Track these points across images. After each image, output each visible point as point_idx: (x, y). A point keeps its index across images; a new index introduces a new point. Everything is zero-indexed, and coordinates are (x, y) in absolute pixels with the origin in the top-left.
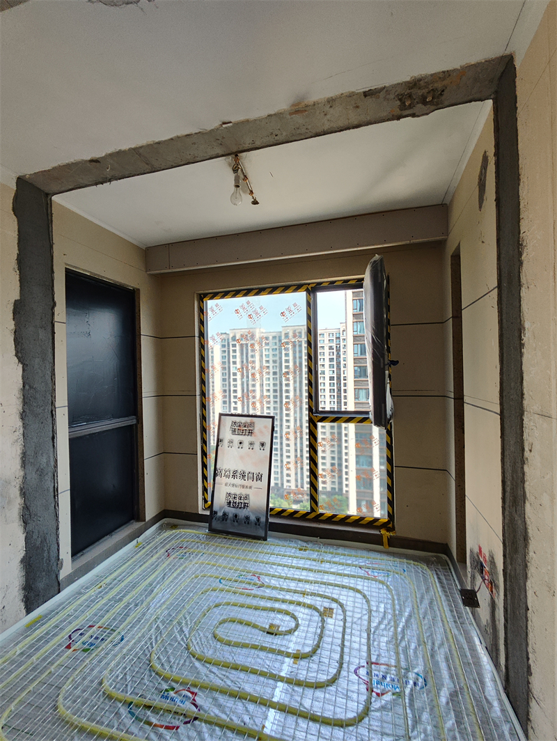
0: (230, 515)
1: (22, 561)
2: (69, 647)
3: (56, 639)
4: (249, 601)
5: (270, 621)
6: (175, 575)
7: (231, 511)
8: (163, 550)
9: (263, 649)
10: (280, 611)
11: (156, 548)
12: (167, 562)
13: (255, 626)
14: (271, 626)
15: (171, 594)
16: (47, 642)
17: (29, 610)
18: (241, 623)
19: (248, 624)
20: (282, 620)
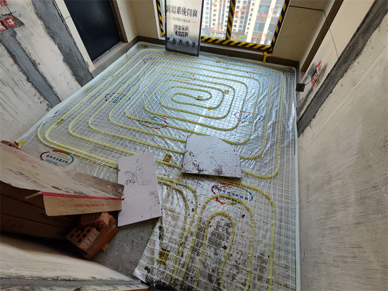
0: (178, 41)
2: (106, 100)
3: (99, 97)
4: (188, 86)
5: (198, 95)
6: (150, 72)
7: (178, 38)
8: (141, 60)
9: (194, 105)
10: (203, 91)
11: (137, 58)
12: (145, 66)
13: (191, 97)
14: (199, 97)
15: (150, 81)
16: (96, 98)
18: (184, 95)
19: (188, 96)
20: (204, 95)
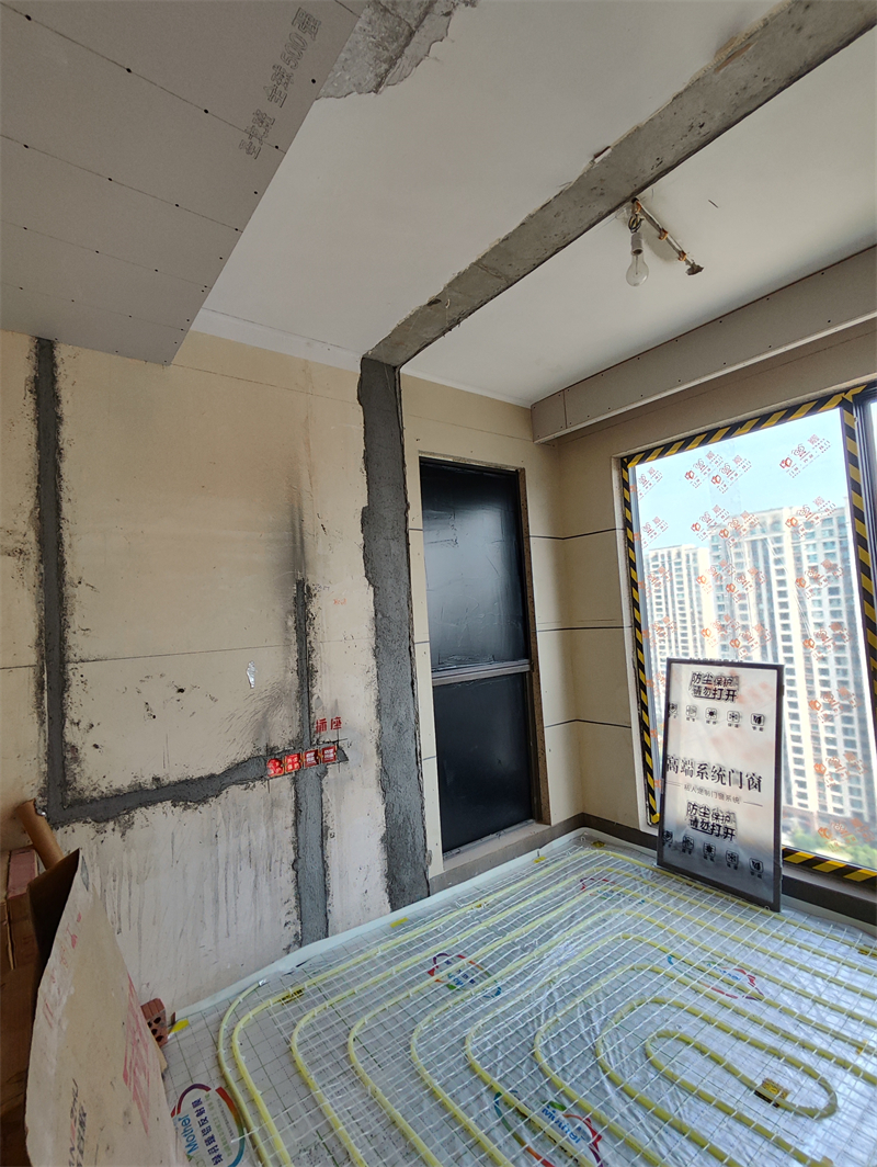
0: (699, 846)
1: (382, 840)
2: (431, 973)
3: (418, 956)
4: (724, 1017)
5: (767, 1075)
6: (589, 922)
7: (700, 839)
8: (575, 877)
9: (740, 1119)
10: (792, 1063)
11: (565, 870)
12: (579, 899)
13: (729, 1070)
14: (766, 1083)
16: (409, 954)
17: (394, 908)
18: (703, 1053)
19: (716, 1060)
20: (797, 1083)
